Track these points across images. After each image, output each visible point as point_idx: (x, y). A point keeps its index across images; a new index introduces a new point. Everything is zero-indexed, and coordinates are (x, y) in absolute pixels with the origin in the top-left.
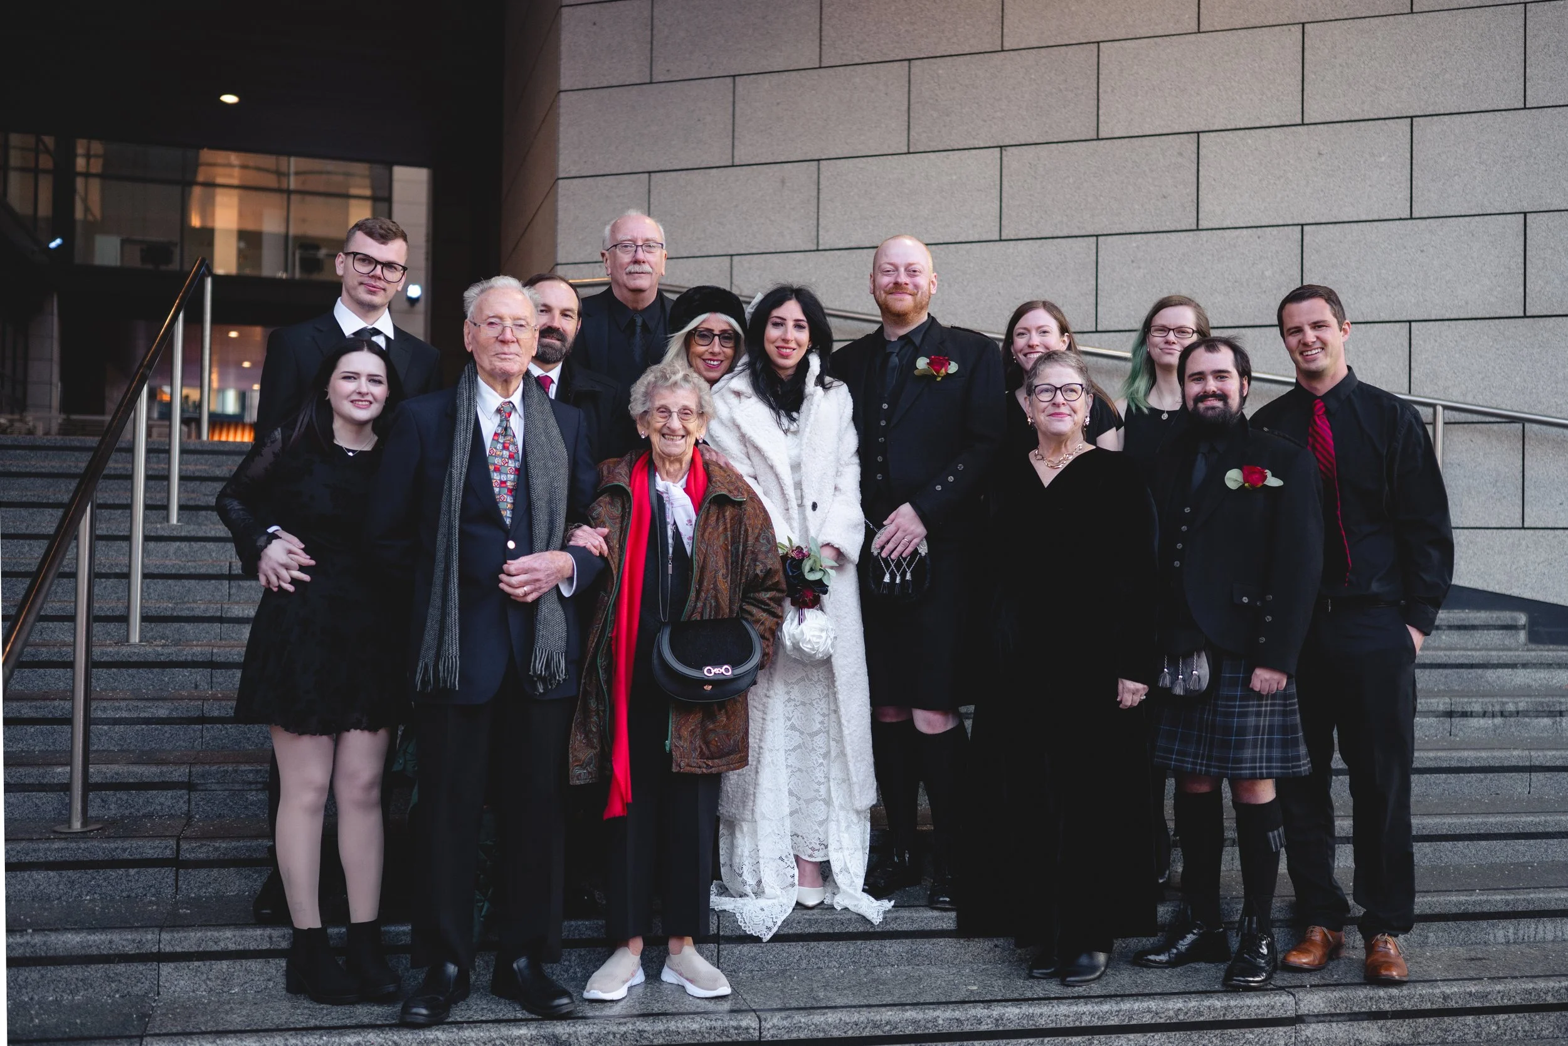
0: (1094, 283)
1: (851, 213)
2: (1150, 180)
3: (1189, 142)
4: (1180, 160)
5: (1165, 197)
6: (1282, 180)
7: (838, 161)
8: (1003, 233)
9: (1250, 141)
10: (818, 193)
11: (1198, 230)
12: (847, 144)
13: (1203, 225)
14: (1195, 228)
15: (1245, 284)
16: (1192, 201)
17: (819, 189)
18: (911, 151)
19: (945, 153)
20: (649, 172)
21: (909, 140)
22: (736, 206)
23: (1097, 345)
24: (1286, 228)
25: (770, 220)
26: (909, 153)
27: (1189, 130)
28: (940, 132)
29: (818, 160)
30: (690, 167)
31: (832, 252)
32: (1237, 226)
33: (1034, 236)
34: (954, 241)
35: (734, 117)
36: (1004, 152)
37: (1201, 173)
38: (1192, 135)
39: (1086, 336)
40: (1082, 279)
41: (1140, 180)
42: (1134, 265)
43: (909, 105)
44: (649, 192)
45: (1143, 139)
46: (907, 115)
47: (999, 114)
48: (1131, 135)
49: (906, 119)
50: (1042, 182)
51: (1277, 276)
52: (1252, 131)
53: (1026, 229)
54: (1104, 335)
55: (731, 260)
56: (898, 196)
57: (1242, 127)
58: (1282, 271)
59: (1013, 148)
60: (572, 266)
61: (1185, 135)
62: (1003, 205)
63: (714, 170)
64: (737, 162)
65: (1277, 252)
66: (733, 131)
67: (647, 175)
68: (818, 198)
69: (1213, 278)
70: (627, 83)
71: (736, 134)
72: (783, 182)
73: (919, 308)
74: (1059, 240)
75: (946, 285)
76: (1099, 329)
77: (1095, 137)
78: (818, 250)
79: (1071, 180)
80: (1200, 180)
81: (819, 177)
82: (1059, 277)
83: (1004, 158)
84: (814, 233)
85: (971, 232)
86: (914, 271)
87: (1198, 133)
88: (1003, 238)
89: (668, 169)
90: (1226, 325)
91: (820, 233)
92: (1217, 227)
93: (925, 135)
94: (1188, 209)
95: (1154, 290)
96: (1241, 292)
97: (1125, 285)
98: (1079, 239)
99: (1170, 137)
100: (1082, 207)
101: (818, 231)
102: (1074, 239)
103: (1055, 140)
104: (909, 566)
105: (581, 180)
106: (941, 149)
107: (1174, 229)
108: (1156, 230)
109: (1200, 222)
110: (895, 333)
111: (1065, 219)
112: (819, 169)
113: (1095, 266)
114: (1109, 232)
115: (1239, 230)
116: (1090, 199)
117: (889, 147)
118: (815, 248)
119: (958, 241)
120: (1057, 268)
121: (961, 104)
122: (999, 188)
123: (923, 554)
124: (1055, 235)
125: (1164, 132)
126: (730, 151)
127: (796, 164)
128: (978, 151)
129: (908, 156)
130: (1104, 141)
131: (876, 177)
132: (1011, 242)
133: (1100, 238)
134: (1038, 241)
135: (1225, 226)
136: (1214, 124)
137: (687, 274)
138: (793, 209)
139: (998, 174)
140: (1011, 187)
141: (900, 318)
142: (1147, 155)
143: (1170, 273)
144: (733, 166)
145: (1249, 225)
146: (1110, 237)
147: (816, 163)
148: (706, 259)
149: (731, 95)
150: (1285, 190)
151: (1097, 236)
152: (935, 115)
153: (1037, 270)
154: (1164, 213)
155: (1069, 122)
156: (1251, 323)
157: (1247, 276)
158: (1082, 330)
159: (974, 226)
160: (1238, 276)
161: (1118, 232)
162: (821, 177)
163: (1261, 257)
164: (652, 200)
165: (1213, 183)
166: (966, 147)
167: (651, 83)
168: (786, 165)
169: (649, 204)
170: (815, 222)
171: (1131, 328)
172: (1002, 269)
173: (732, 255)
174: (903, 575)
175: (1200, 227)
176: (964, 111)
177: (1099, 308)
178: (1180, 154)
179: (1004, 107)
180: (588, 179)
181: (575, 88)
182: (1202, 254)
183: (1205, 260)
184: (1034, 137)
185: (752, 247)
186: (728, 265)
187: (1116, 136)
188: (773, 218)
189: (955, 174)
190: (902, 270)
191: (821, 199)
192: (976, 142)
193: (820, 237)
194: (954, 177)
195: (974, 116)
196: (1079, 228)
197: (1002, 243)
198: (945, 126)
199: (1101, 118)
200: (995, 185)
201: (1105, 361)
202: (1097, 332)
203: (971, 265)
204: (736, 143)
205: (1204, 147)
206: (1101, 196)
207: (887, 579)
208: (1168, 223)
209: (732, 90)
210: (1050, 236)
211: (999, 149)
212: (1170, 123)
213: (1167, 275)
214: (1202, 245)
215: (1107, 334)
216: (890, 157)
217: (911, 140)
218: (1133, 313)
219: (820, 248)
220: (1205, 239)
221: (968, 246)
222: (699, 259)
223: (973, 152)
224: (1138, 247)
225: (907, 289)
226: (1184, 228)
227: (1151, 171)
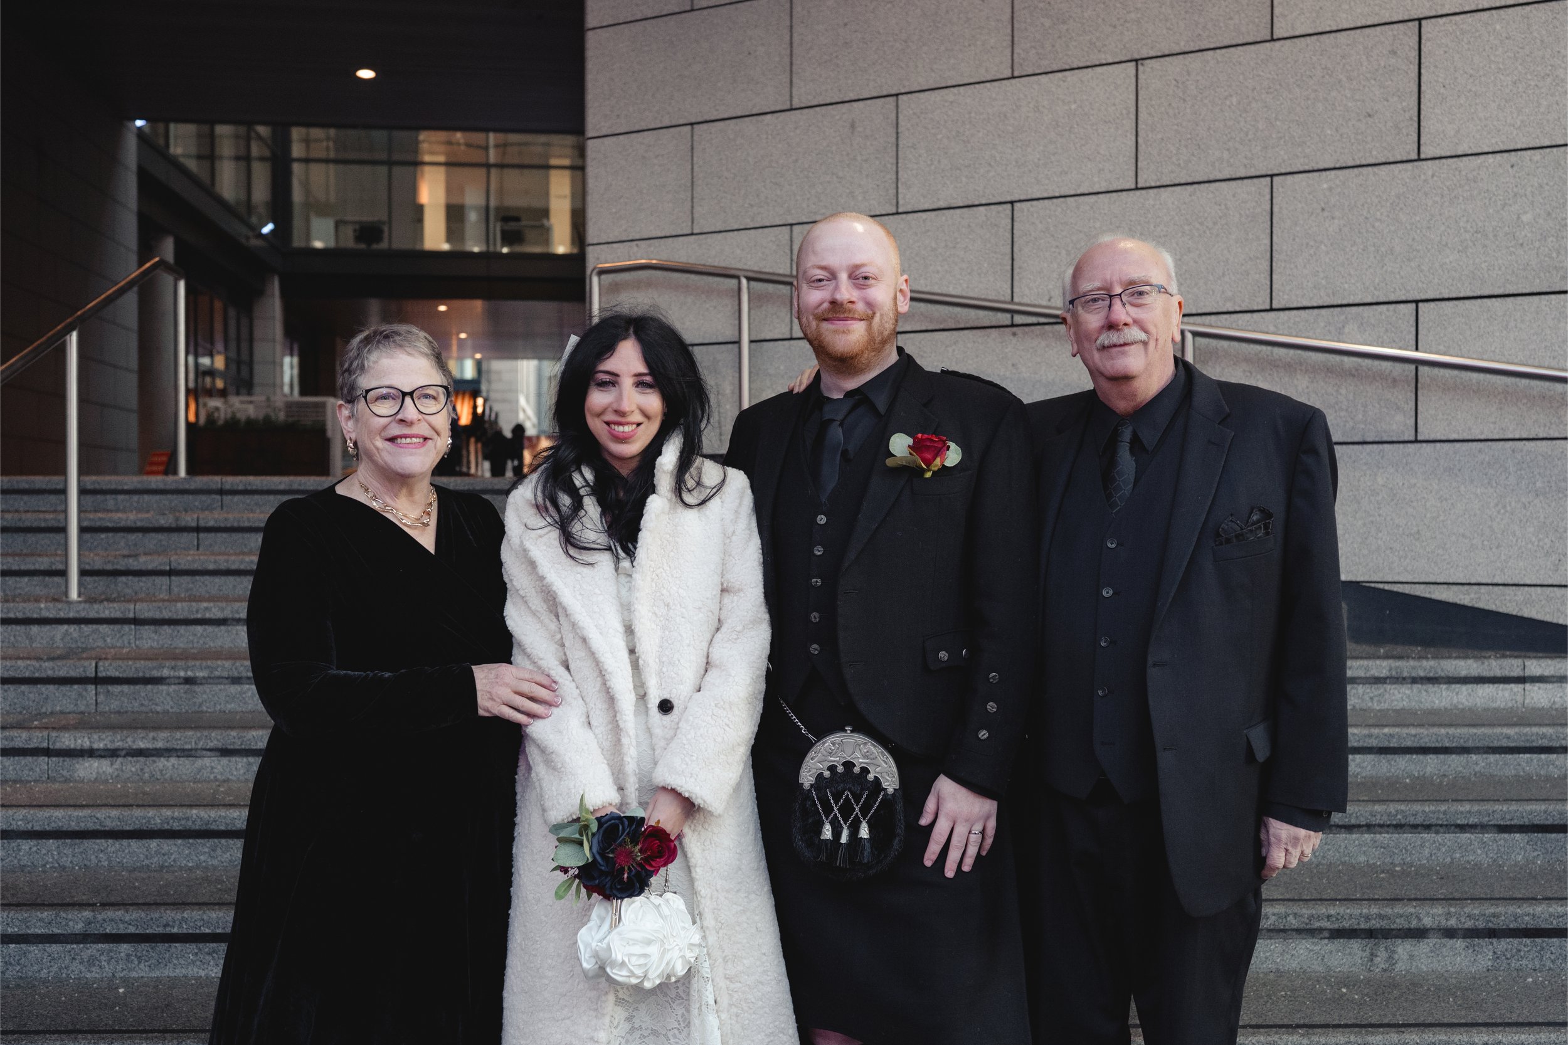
0: (1268, 242)
1: (939, 161)
2: (1348, 93)
3: (1405, 34)
4: (1393, 61)
5: (1370, 116)
6: (1549, 80)
7: (922, 95)
8: (1139, 180)
9: (1498, 27)
10: (897, 138)
11: (1419, 159)
12: (932, 70)
13: (1427, 152)
14: (1414, 156)
15: (1491, 236)
16: (1411, 119)
17: (897, 133)
18: (1016, 74)
19: (1060, 75)
20: (692, 124)
21: (1013, 60)
22: (796, 161)
23: (1272, 328)
24: (1555, 150)
25: (837, 177)
26: (1013, 77)
27: (1406, 18)
28: (1053, 46)
29: (897, 95)
30: (739, 114)
31: (916, 215)
32: (1479, 151)
33: (1183, 181)
34: (1072, 193)
35: (791, 47)
36: (1140, 68)
37: (1423, 79)
38: (1410, 24)
39: (1255, 315)
40: (1251, 236)
41: (1334, 94)
42: (1326, 214)
43: (1013, 12)
44: (692, 149)
45: (1338, 35)
46: (1010, 27)
47: (1133, 16)
48: (1320, 30)
49: (1009, 31)
50: (1193, 106)
51: (1541, 221)
52: (1502, 12)
53: (1172, 172)
54: (1281, 313)
55: (791, 231)
56: (999, 136)
57: (1487, 6)
58: (1549, 214)
59: (1153, 61)
60: (606, 246)
61: (1400, 25)
62: (1140, 140)
63: (769, 116)
64: (796, 104)
65: (1541, 186)
66: (791, 64)
67: (689, 127)
68: (897, 145)
69: (1443, 228)
70: (664, 13)
71: (794, 67)
72: (853, 126)
73: (877, 344)
74: (1217, 184)
75: (1064, 252)
76: (1274, 306)
77: (1269, 38)
78: (897, 213)
79: (1234, 100)
80: (1423, 88)
81: (897, 117)
82: (1217, 235)
83: (1141, 76)
84: (892, 191)
85: (1096, 179)
86: (866, 278)
87: (1420, 20)
88: (1140, 186)
89: (713, 118)
90: (1462, 295)
91: (900, 191)
92: (1448, 154)
93: (1034, 51)
94: (1404, 131)
95: (1354, 249)
96: (1485, 246)
97: (1312, 243)
98: (1245, 181)
99: (1378, 29)
100: (1250, 136)
101: (897, 188)
102: (1239, 182)
103: (1212, 46)
104: (864, 811)
105: (614, 139)
106: (1056, 68)
107: (1383, 160)
108: (1358, 163)
109: (1422, 149)
110: (838, 387)
111: (1226, 155)
112: (897, 106)
113: (1268, 218)
114: (1289, 170)
115: (1482, 157)
116: (1261, 126)
117: (987, 70)
118: (894, 211)
119: (1079, 192)
120: (1215, 223)
121: (1081, 6)
122: (1134, 117)
123: (890, 790)
124: (1212, 178)
125: (1369, 23)
126: (788, 89)
127: (869, 102)
128: (1105, 68)
129: (1013, 81)
130: (1282, 42)
131: (970, 113)
132: (1151, 191)
133: (1275, 179)
134: (1188, 187)
135: (1460, 153)
136: (1443, 5)
137: (738, 252)
138: (866, 161)
139: (1133, 97)
140: (1150, 114)
141: (844, 363)
142: (1343, 57)
143: (1377, 224)
144: (791, 109)
145: (1497, 149)
146: (1289, 177)
147: (895, 98)
148: (760, 230)
149: (788, 18)
150: (1553, 95)
151: (1272, 176)
152: (1047, 23)
153: (1186, 228)
154: (1369, 139)
155: (1231, 19)
156: (1500, 292)
157: (1494, 223)
158: (1251, 308)
159: (1100, 171)
160: (1480, 224)
161: (1301, 169)
162: (901, 117)
163: (1515, 195)
164: (695, 159)
165: (1442, 90)
166: (1089, 64)
167: (692, 10)
168: (855, 104)
169: (692, 164)
170: (894, 177)
171: (1321, 303)
172: (1139, 228)
173: (791, 225)
174: (855, 829)
175: (1423, 156)
176: (1086, 15)
177: (1274, 276)
178: (1393, 52)
179: (1139, 5)
180: (621, 137)
181: (605, 24)
182: (1426, 194)
183: (1430, 203)
184: (1182, 44)
185: (815, 213)
186: (787, 237)
187: (1297, 33)
188: (840, 174)
189: (1075, 102)
190: (843, 277)
191: (901, 146)
192: (1103, 56)
193: (900, 196)
194: (1073, 106)
195: (1100, 21)
196: (1245, 166)
197: (1138, 193)
198: (1060, 37)
199: (1277, 11)
200: (1128, 113)
201: (1282, 351)
202: (1271, 310)
203: (1098, 225)
204: (794, 80)
205: (1428, 40)
206: (1276, 119)
207: (827, 833)
208: (1374, 153)
209: (788, 11)
210: (1206, 179)
211: (1134, 64)
212: (1377, 8)
213: (1373, 227)
214: (1425, 181)
215: (1287, 312)
216: (988, 85)
217: (1016, 60)
218: (1324, 282)
219: (900, 210)
220: (1430, 173)
221: (1094, 197)
222: (752, 231)
223: (1099, 69)
224: (1330, 189)
225: (854, 311)
226: (1399, 158)
227: (1350, 79)
